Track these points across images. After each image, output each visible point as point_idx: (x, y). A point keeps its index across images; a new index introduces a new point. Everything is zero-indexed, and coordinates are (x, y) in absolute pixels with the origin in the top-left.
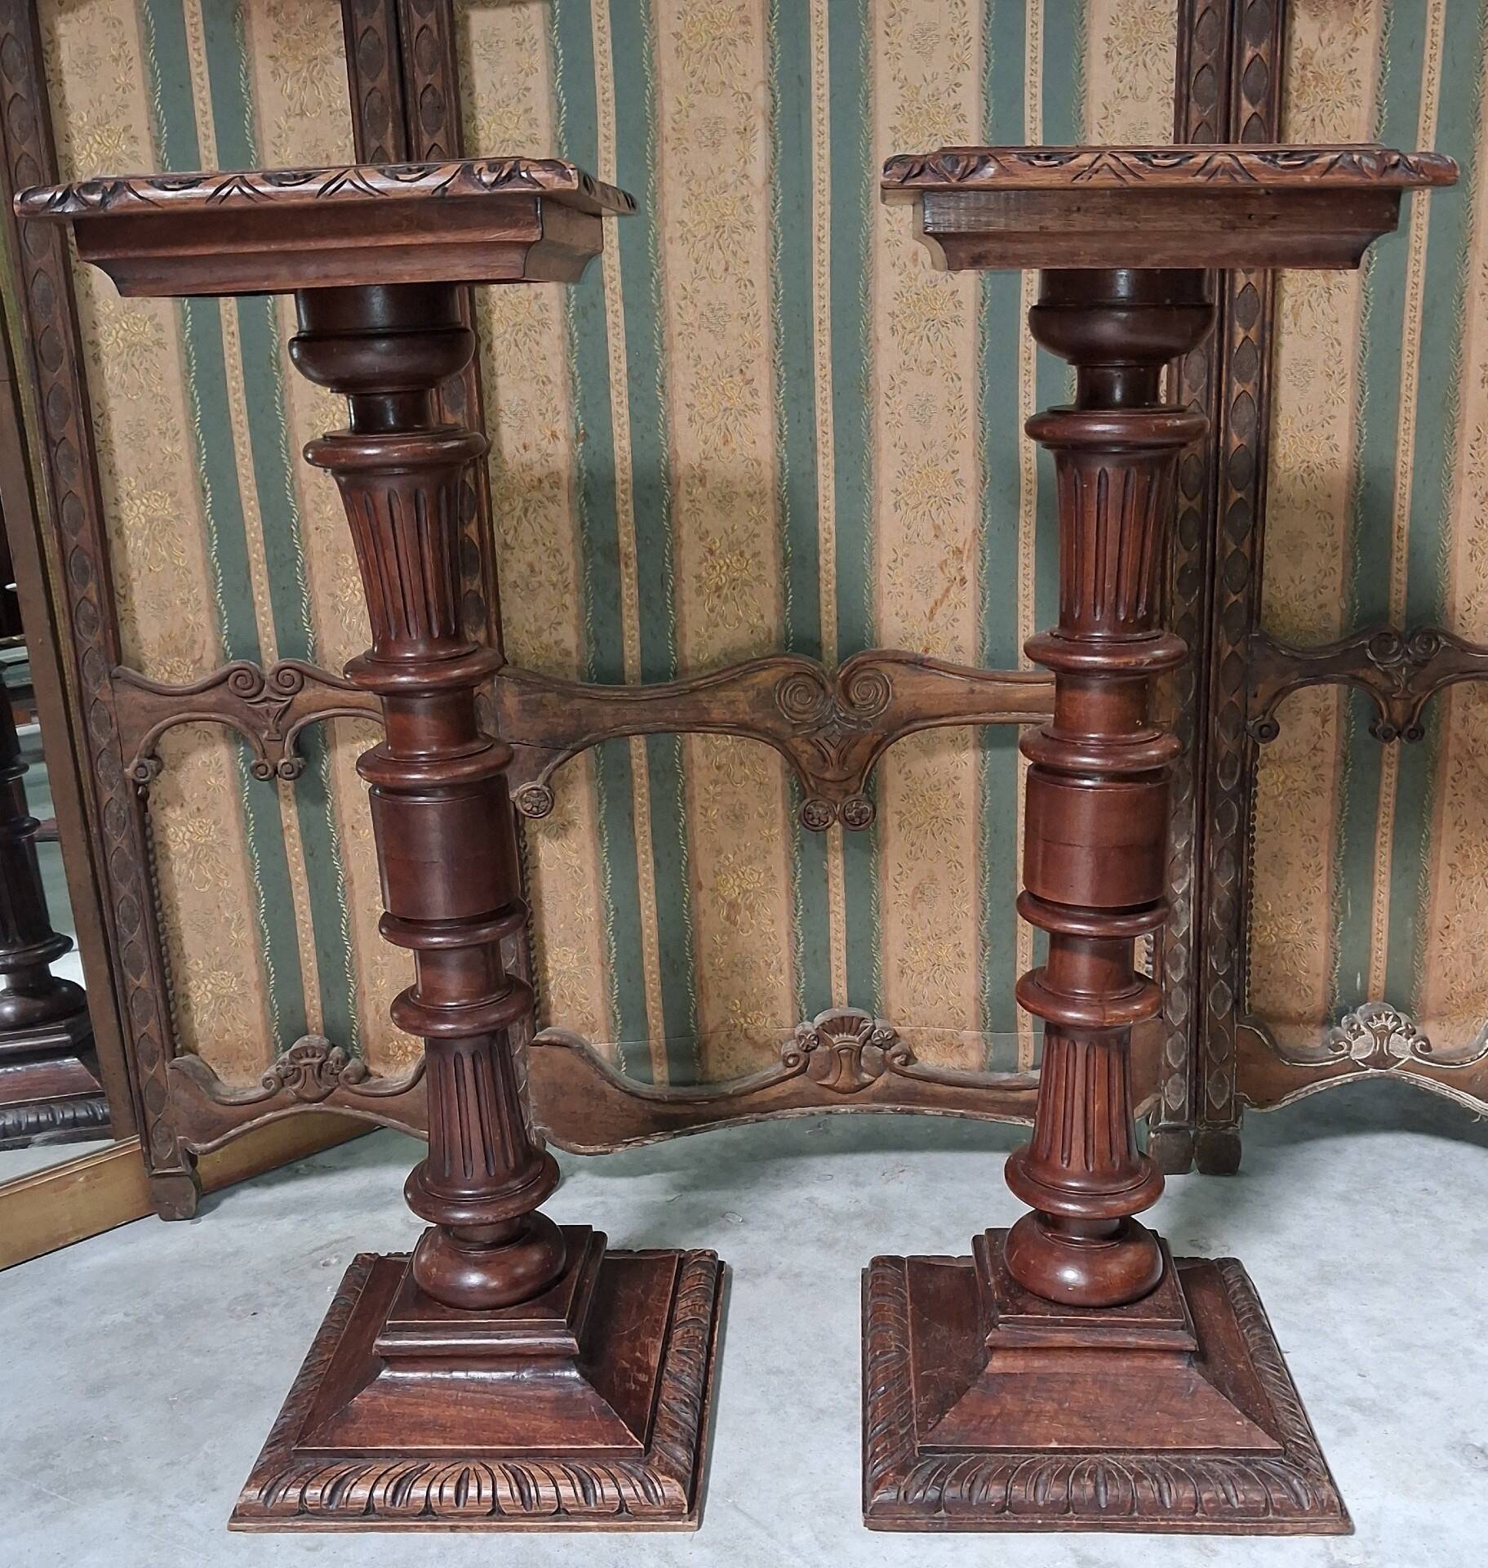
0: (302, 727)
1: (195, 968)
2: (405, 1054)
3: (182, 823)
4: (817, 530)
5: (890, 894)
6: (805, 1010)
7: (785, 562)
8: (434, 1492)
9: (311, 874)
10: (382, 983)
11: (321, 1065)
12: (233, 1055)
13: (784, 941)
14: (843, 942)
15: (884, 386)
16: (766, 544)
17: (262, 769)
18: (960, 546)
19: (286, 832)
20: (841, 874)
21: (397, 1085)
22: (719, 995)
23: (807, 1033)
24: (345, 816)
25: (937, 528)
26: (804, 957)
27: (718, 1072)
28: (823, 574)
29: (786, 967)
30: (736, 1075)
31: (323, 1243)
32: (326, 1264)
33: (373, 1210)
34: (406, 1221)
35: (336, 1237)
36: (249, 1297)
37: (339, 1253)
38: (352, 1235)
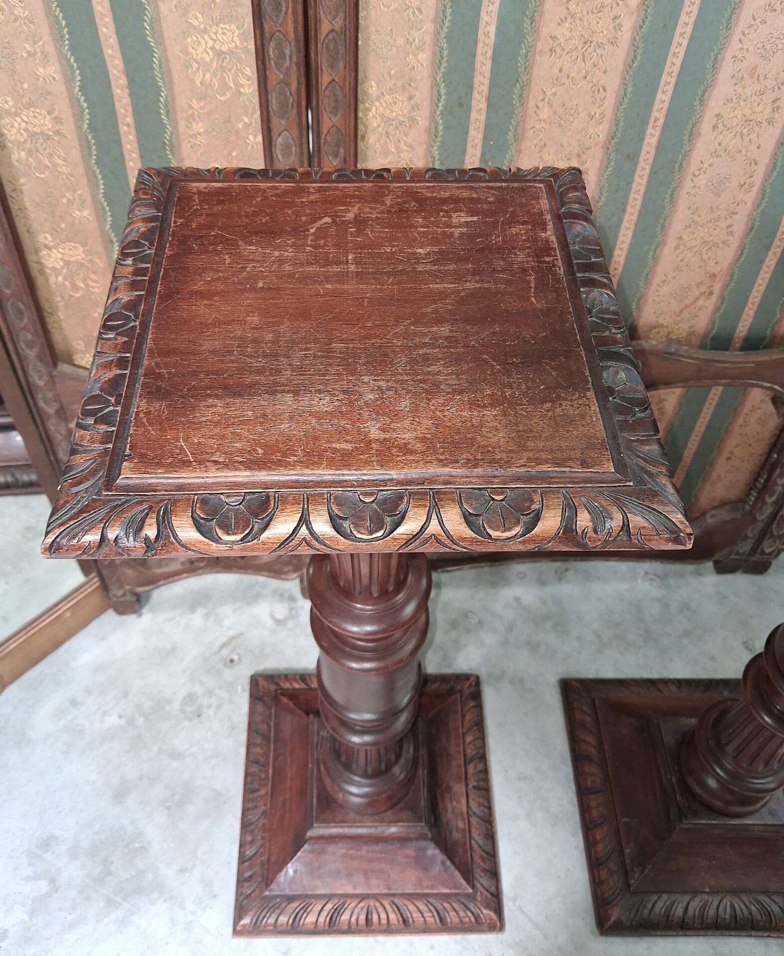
8: (353, 920)
31: (225, 639)
32: (232, 661)
33: (250, 604)
34: (272, 616)
35: (232, 633)
36: (191, 698)
37: (238, 651)
38: (242, 631)
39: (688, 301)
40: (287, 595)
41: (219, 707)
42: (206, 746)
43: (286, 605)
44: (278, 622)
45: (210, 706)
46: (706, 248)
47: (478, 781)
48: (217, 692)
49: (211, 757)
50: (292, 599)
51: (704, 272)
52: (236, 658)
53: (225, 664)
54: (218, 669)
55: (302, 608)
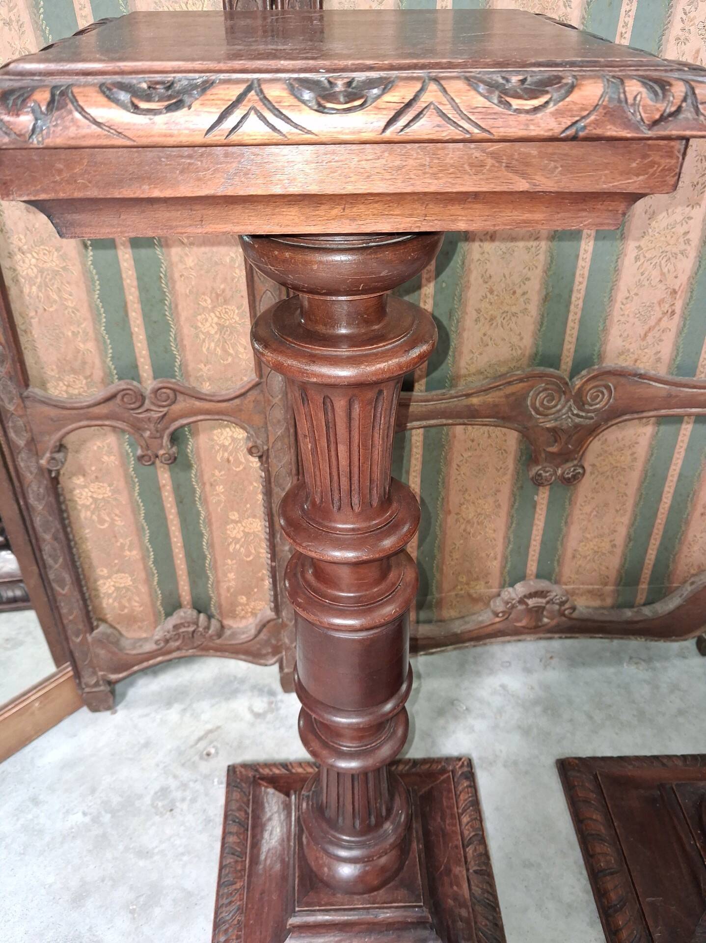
0: (176, 430)
1: (101, 573)
2: (247, 613)
3: (85, 486)
4: (574, 275)
6: (507, 578)
7: (546, 299)
9: (182, 514)
10: (231, 576)
11: (194, 632)
12: (131, 620)
13: (500, 543)
14: (539, 541)
16: (534, 287)
17: (147, 458)
18: (676, 288)
19: (162, 489)
20: (545, 502)
21: (243, 638)
22: (453, 573)
23: (514, 598)
24: (206, 479)
26: (512, 550)
27: (448, 615)
28: (572, 307)
29: (499, 557)
31: (202, 733)
32: (208, 755)
33: (227, 699)
34: (251, 710)
35: (209, 727)
36: (164, 791)
37: (215, 743)
38: (219, 724)
39: (652, 322)
40: (266, 689)
41: (194, 800)
42: (178, 842)
43: (265, 699)
44: (257, 715)
45: (183, 800)
46: (665, 260)
47: (479, 865)
48: (191, 784)
49: (183, 854)
50: (272, 693)
51: (664, 288)
52: (213, 751)
53: (201, 758)
54: (194, 762)
55: (282, 701)
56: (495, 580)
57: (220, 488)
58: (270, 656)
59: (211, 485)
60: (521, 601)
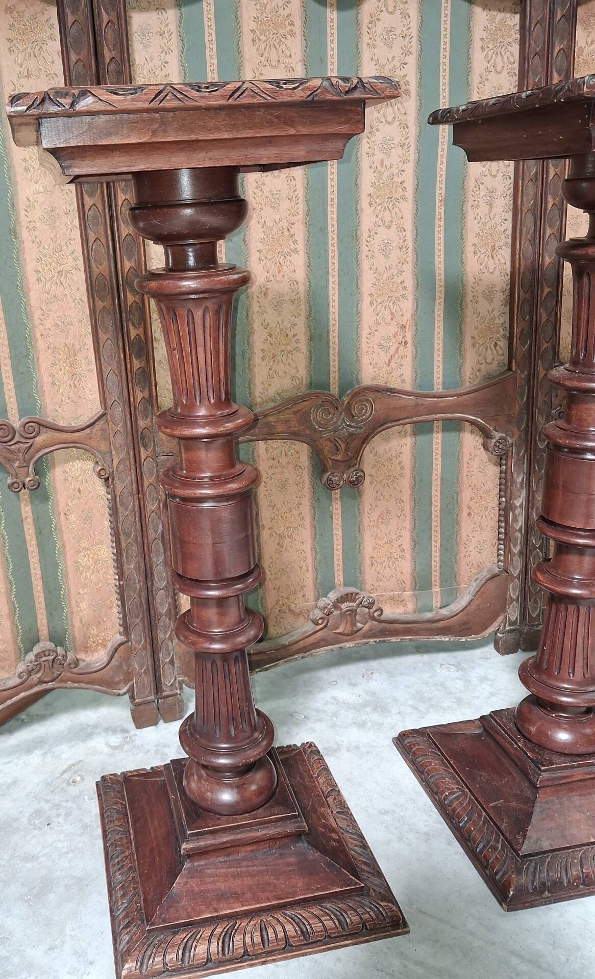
0: (38, 458)
2: (97, 645)
5: (366, 521)
6: (320, 591)
7: (311, 338)
8: (248, 940)
9: (40, 545)
10: (84, 605)
11: (53, 660)
13: (309, 554)
14: (341, 551)
15: (365, 236)
16: (301, 329)
17: (16, 485)
18: (404, 323)
19: (25, 522)
20: (339, 512)
21: (98, 666)
22: (274, 588)
23: (328, 605)
24: (61, 508)
25: (392, 314)
26: (320, 561)
27: (275, 632)
28: (331, 344)
29: (310, 568)
30: (285, 632)
31: (65, 767)
32: (74, 782)
33: (84, 741)
34: (107, 745)
35: (71, 762)
36: (38, 813)
37: (79, 773)
38: (81, 759)
39: (392, 351)
40: (119, 729)
41: (68, 814)
42: (60, 845)
43: (120, 736)
44: (115, 748)
45: (58, 815)
47: (340, 809)
48: (64, 804)
49: (67, 853)
50: (125, 731)
52: (78, 779)
53: (68, 784)
54: (63, 788)
55: (135, 735)
56: (310, 593)
57: (73, 517)
58: (122, 684)
59: (65, 514)
60: (336, 606)
